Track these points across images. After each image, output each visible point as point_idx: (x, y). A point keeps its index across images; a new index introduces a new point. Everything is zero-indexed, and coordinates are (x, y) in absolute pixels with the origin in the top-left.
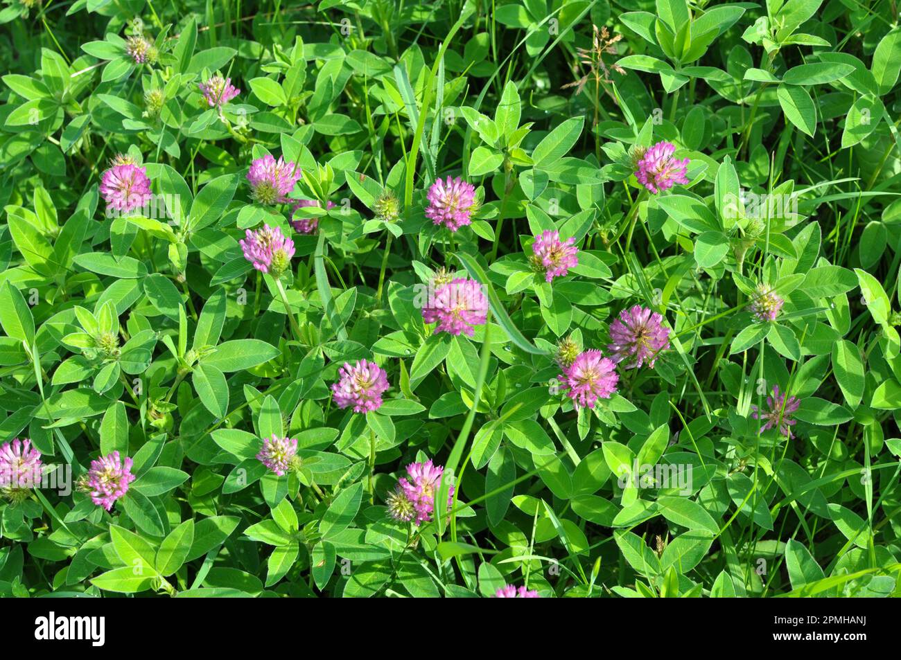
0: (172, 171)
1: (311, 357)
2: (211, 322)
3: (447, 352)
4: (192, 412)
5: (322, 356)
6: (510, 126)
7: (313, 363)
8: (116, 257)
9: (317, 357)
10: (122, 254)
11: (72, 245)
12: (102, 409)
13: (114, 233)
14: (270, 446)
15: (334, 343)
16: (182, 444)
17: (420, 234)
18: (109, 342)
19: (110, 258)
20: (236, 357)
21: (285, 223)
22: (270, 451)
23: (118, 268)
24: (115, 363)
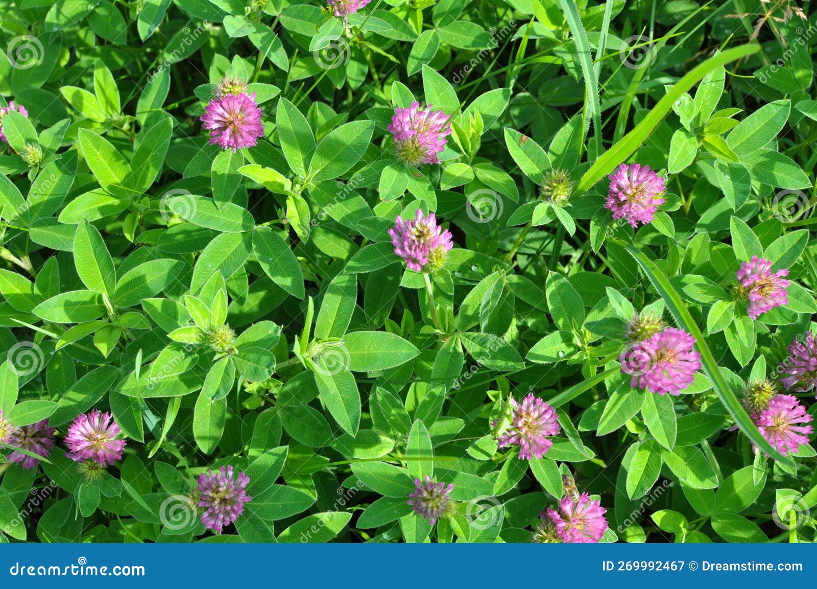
0: (291, 107)
1: (448, 348)
2: (337, 306)
3: (640, 404)
4: (294, 381)
5: (460, 350)
6: (708, 104)
7: (450, 356)
8: (218, 203)
9: (454, 348)
10: (225, 199)
11: (153, 161)
12: (197, 384)
13: (215, 172)
14: (425, 494)
15: (475, 334)
16: (279, 413)
17: (592, 223)
18: (225, 341)
19: (210, 203)
20: (366, 353)
21: (430, 189)
22: (425, 500)
23: (221, 217)
24: (227, 358)
